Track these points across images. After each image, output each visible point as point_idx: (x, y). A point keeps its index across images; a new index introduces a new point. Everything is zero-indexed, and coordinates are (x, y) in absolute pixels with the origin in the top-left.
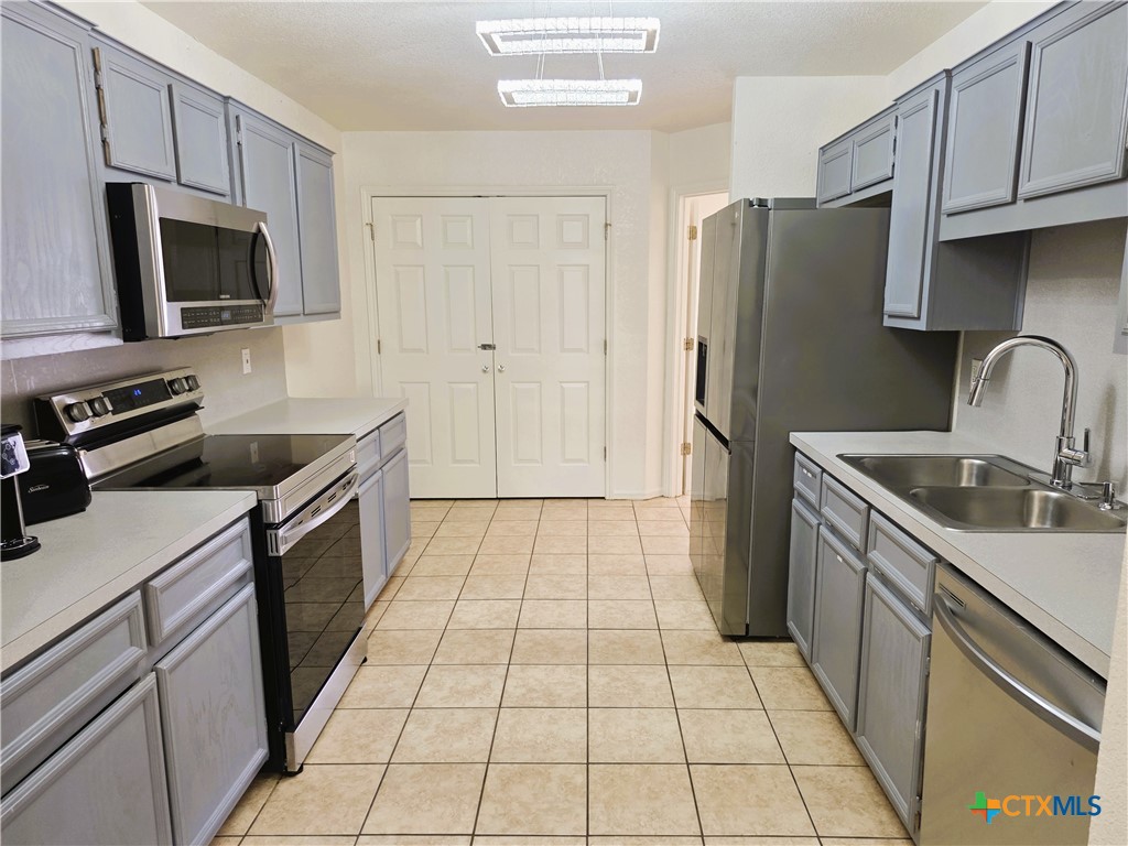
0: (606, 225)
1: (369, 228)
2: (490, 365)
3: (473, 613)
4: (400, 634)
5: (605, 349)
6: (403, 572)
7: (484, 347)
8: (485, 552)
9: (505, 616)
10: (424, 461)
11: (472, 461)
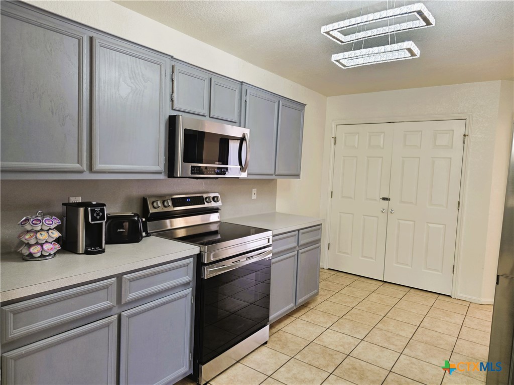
0: (465, 135)
1: (333, 140)
2: (386, 208)
3: (332, 339)
4: (289, 336)
5: (459, 207)
6: (311, 306)
7: (384, 199)
8: (359, 308)
9: (347, 346)
10: (347, 254)
11: (372, 258)
